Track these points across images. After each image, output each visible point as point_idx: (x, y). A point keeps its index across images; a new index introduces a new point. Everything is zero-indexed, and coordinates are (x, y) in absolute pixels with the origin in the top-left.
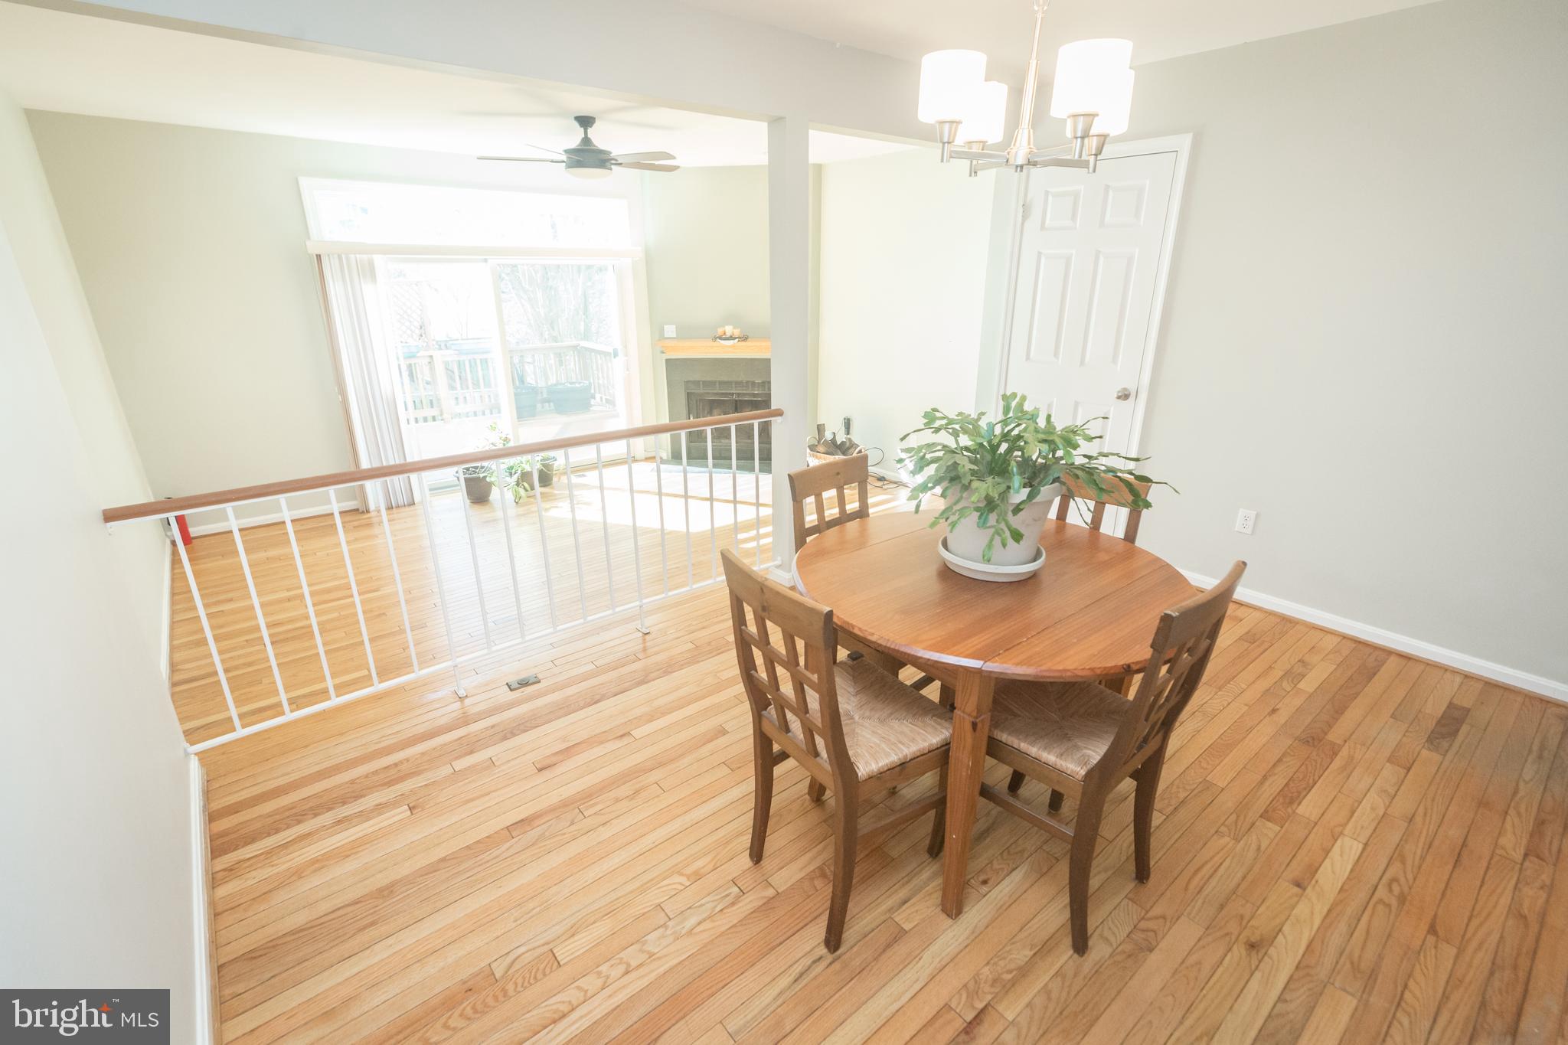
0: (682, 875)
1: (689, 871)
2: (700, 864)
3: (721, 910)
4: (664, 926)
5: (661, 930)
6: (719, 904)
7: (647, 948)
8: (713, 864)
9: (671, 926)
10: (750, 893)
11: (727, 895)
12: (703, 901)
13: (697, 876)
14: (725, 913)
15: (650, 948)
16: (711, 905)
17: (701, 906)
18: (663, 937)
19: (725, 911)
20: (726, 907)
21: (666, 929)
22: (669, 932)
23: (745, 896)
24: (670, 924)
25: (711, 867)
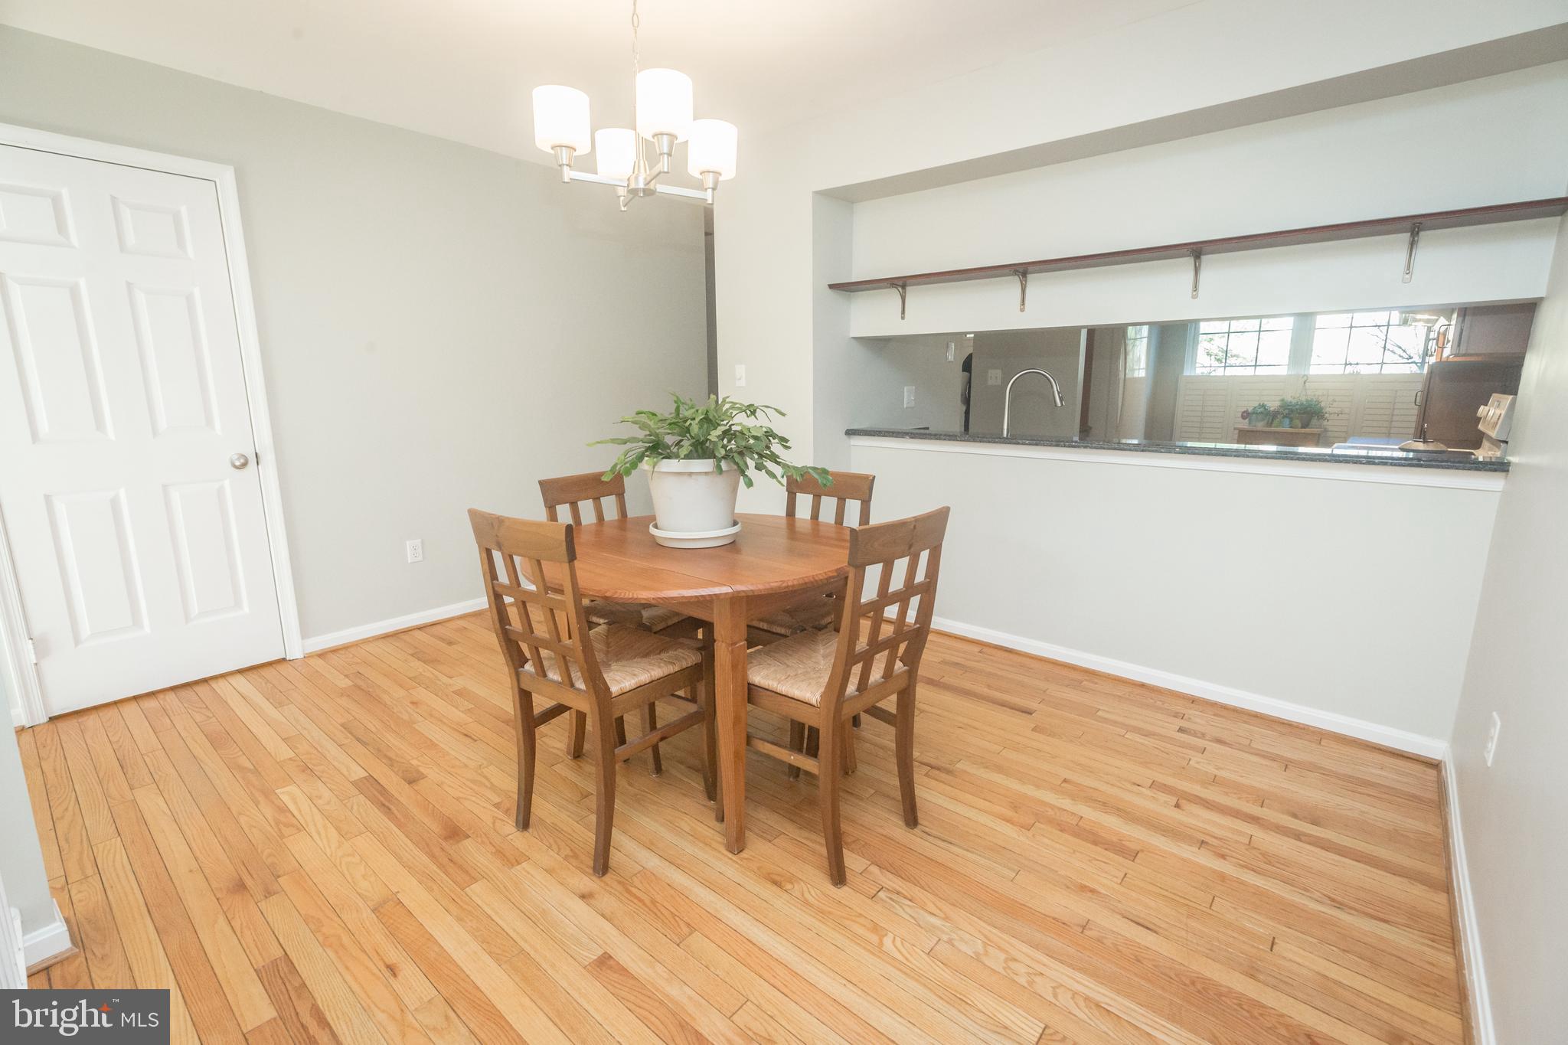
0: (881, 943)
1: (874, 939)
2: (861, 931)
3: (910, 900)
4: (950, 942)
5: (956, 943)
6: (904, 904)
7: (981, 949)
8: (858, 919)
9: (948, 937)
10: (879, 882)
11: (891, 899)
12: (907, 917)
13: (876, 928)
14: (911, 896)
15: (980, 947)
16: (908, 909)
17: (913, 917)
18: (962, 940)
19: (910, 898)
20: (906, 898)
21: (952, 939)
22: (954, 936)
23: (884, 885)
24: (945, 938)
25: (862, 920)
